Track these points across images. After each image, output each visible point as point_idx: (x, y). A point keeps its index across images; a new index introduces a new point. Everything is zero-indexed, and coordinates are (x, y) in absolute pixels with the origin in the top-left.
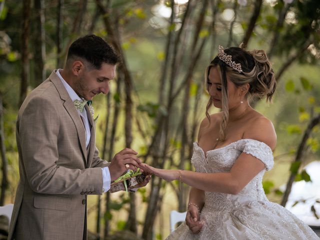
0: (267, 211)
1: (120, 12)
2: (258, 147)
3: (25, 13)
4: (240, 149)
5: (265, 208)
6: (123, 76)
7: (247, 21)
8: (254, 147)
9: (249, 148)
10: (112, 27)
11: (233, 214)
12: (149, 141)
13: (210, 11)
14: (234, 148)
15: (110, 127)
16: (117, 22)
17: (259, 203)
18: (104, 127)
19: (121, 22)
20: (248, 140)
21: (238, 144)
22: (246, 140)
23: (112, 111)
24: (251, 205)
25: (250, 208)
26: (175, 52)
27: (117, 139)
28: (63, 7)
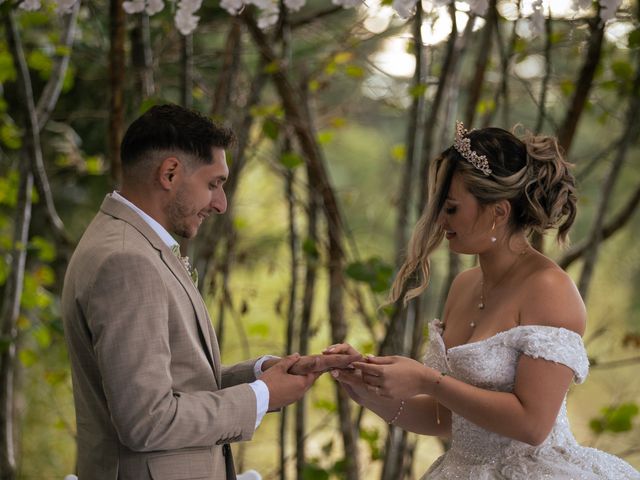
0: (571, 465)
1: (311, 66)
2: (554, 340)
3: (113, 78)
4: (515, 345)
5: (567, 459)
6: (320, 200)
7: (572, 77)
8: (546, 341)
9: (537, 345)
10: (296, 98)
11: (500, 472)
12: (380, 333)
13: (495, 59)
14: (502, 344)
15: (299, 307)
16: (304, 87)
17: (554, 451)
18: (285, 307)
19: (313, 86)
20: (532, 327)
21: (511, 335)
22: (527, 328)
23: (302, 272)
24: (537, 454)
25: (534, 460)
26: (428, 146)
27: (314, 332)
28: (191, 62)
